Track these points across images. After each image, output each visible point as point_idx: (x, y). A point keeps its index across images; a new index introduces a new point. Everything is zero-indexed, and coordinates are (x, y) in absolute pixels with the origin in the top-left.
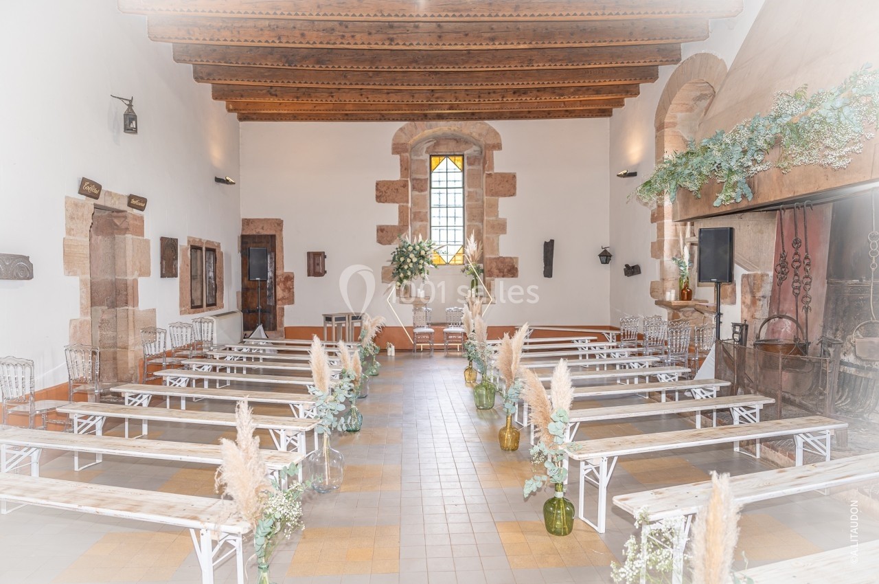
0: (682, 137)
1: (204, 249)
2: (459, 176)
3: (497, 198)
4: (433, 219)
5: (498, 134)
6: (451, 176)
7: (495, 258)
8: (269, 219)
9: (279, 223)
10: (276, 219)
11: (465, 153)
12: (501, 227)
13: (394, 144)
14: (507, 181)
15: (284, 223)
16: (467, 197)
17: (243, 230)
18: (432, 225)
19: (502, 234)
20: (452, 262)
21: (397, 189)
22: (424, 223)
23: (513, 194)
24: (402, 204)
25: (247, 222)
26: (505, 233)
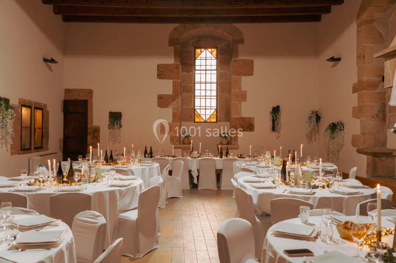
0: (378, 31)
1: (33, 108)
2: (214, 62)
3: (240, 77)
4: (196, 91)
5: (241, 32)
6: (209, 62)
7: (238, 118)
8: (83, 89)
9: (90, 92)
10: (88, 89)
11: (218, 46)
12: (243, 97)
13: (170, 39)
14: (248, 65)
15: (94, 92)
16: (219, 76)
17: (65, 96)
18: (196, 95)
19: (244, 101)
20: (208, 121)
21: (172, 70)
22: (190, 94)
23: (252, 74)
24: (175, 80)
25: (68, 91)
26: (246, 101)
